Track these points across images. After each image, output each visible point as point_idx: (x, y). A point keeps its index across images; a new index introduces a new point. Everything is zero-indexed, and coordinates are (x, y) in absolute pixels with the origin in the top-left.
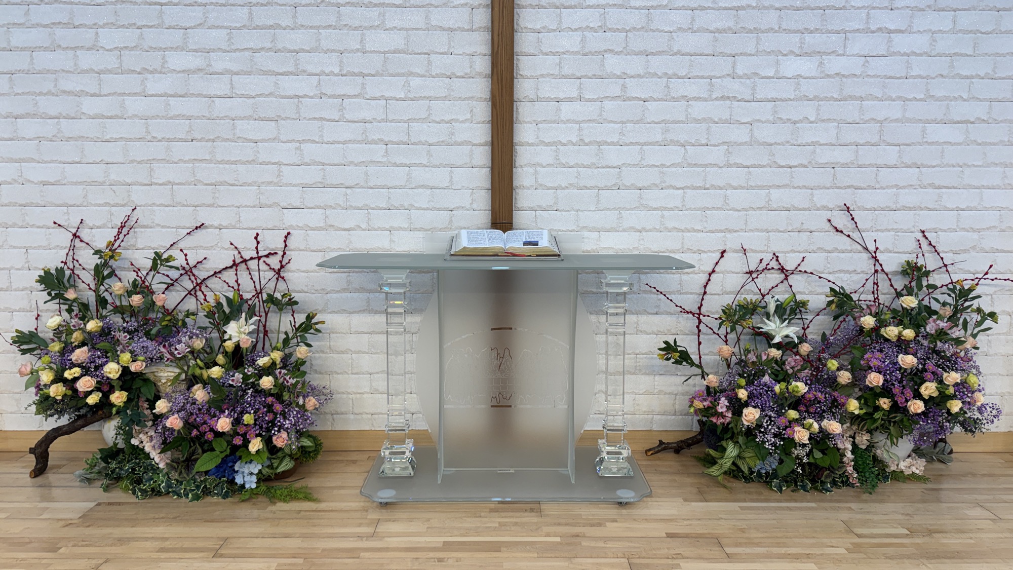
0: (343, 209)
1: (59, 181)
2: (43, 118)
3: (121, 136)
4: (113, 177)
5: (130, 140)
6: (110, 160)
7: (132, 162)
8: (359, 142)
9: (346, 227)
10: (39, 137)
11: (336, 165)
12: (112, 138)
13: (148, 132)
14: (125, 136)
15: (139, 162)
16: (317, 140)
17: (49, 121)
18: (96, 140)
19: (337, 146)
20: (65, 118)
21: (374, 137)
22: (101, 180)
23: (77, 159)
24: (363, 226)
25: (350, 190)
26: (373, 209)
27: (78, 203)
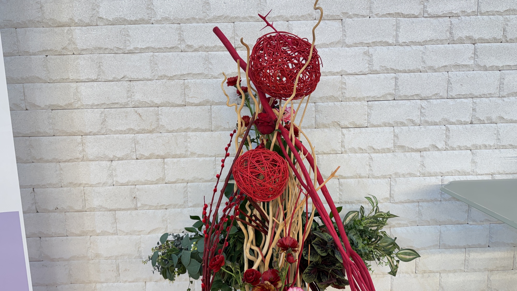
0: (415, 125)
1: (71, 104)
2: (50, 26)
3: (148, 45)
4: (138, 97)
5: (160, 50)
6: (134, 76)
7: (161, 77)
8: (441, 42)
9: (419, 146)
10: (44, 51)
11: (410, 71)
12: (136, 49)
13: (182, 40)
14: (153, 45)
15: (171, 78)
16: (391, 42)
17: (56, 29)
18: (115, 52)
19: (414, 47)
20: (77, 25)
21: (460, 35)
22: (123, 101)
23: (94, 77)
24: (440, 146)
25: (425, 102)
26: (453, 123)
27: (95, 131)
